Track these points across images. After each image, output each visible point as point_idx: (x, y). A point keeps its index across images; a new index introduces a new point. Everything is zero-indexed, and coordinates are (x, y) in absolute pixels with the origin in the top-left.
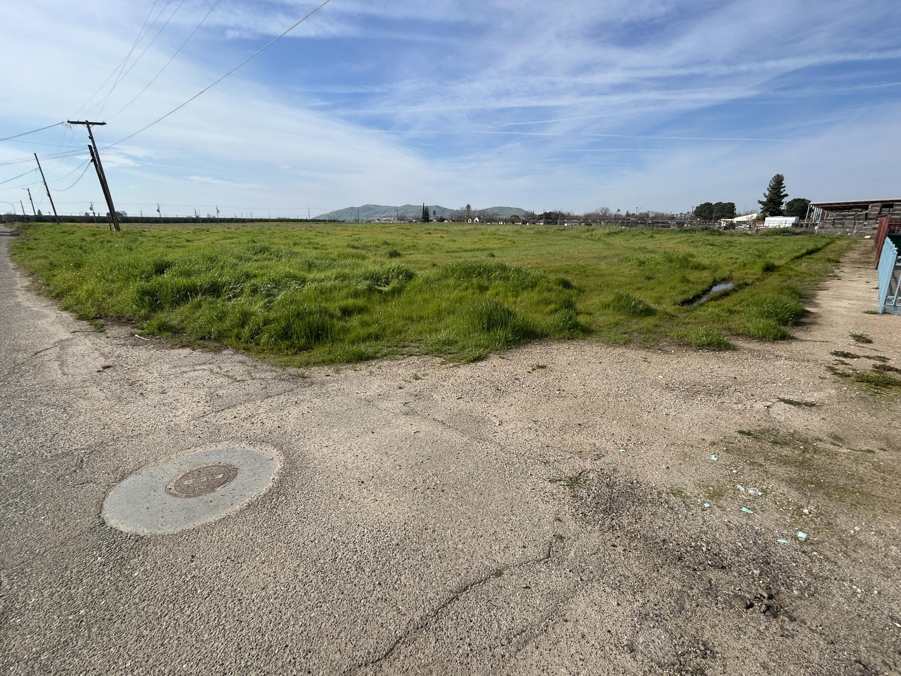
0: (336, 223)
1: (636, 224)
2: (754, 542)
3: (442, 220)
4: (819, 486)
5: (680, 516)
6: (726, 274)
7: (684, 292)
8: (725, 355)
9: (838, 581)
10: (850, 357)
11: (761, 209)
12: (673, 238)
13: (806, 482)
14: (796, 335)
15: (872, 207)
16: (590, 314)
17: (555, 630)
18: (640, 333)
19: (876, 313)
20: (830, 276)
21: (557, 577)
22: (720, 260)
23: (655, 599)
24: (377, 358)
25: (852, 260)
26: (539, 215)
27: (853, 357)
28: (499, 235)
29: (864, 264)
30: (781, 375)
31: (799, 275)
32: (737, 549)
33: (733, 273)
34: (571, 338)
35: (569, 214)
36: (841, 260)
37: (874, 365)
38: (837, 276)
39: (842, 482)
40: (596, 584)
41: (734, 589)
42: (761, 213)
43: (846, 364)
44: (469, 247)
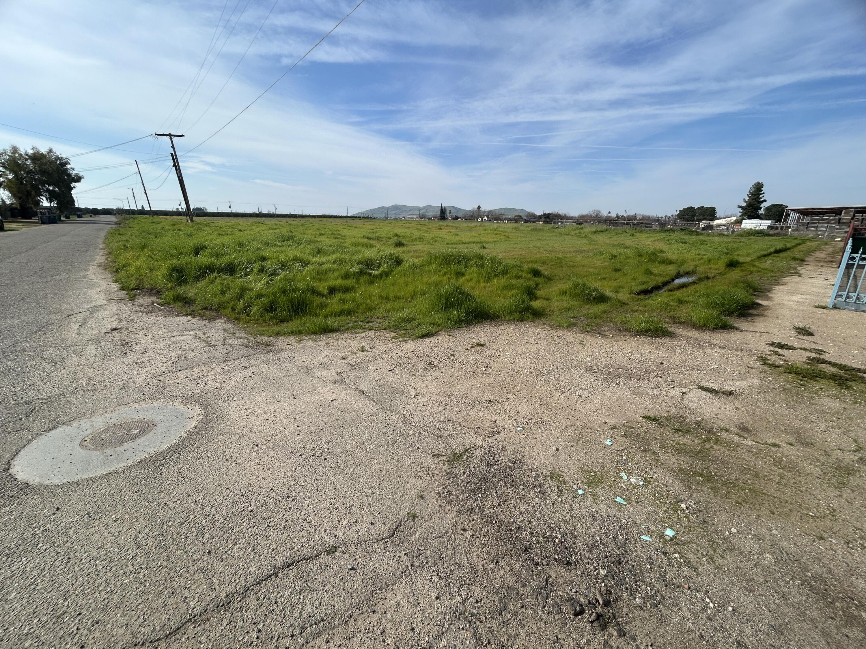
0: (369, 220)
1: (622, 224)
2: (613, 537)
3: (456, 218)
4: (708, 478)
5: (548, 502)
6: (691, 268)
7: (644, 283)
8: (660, 341)
9: (691, 591)
10: (785, 349)
11: (740, 212)
12: (651, 237)
13: (695, 474)
14: (738, 325)
15: (845, 212)
16: (548, 299)
17: (356, 622)
18: (587, 318)
19: (826, 308)
20: (791, 273)
21: (389, 560)
22: (688, 256)
23: (480, 595)
24: (340, 331)
25: (817, 259)
26: (539, 216)
27: (789, 348)
28: (499, 231)
29: (829, 263)
30: (709, 363)
31: (760, 271)
32: (593, 543)
33: (698, 268)
34: (521, 320)
35: (565, 215)
36: (807, 259)
37: (808, 357)
38: (798, 273)
39: (733, 477)
40: (425, 572)
41: (571, 590)
42: (740, 216)
43: (780, 355)
44: (467, 240)
